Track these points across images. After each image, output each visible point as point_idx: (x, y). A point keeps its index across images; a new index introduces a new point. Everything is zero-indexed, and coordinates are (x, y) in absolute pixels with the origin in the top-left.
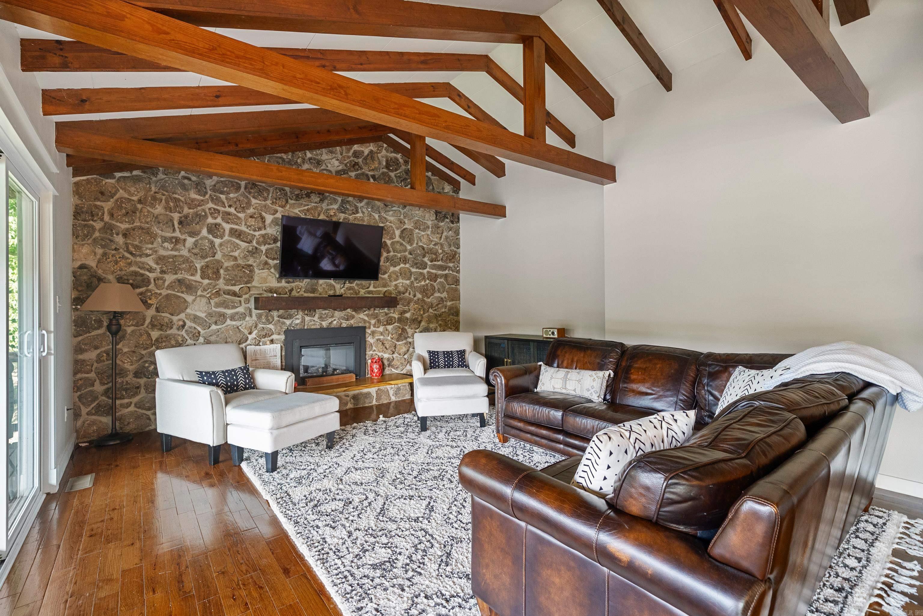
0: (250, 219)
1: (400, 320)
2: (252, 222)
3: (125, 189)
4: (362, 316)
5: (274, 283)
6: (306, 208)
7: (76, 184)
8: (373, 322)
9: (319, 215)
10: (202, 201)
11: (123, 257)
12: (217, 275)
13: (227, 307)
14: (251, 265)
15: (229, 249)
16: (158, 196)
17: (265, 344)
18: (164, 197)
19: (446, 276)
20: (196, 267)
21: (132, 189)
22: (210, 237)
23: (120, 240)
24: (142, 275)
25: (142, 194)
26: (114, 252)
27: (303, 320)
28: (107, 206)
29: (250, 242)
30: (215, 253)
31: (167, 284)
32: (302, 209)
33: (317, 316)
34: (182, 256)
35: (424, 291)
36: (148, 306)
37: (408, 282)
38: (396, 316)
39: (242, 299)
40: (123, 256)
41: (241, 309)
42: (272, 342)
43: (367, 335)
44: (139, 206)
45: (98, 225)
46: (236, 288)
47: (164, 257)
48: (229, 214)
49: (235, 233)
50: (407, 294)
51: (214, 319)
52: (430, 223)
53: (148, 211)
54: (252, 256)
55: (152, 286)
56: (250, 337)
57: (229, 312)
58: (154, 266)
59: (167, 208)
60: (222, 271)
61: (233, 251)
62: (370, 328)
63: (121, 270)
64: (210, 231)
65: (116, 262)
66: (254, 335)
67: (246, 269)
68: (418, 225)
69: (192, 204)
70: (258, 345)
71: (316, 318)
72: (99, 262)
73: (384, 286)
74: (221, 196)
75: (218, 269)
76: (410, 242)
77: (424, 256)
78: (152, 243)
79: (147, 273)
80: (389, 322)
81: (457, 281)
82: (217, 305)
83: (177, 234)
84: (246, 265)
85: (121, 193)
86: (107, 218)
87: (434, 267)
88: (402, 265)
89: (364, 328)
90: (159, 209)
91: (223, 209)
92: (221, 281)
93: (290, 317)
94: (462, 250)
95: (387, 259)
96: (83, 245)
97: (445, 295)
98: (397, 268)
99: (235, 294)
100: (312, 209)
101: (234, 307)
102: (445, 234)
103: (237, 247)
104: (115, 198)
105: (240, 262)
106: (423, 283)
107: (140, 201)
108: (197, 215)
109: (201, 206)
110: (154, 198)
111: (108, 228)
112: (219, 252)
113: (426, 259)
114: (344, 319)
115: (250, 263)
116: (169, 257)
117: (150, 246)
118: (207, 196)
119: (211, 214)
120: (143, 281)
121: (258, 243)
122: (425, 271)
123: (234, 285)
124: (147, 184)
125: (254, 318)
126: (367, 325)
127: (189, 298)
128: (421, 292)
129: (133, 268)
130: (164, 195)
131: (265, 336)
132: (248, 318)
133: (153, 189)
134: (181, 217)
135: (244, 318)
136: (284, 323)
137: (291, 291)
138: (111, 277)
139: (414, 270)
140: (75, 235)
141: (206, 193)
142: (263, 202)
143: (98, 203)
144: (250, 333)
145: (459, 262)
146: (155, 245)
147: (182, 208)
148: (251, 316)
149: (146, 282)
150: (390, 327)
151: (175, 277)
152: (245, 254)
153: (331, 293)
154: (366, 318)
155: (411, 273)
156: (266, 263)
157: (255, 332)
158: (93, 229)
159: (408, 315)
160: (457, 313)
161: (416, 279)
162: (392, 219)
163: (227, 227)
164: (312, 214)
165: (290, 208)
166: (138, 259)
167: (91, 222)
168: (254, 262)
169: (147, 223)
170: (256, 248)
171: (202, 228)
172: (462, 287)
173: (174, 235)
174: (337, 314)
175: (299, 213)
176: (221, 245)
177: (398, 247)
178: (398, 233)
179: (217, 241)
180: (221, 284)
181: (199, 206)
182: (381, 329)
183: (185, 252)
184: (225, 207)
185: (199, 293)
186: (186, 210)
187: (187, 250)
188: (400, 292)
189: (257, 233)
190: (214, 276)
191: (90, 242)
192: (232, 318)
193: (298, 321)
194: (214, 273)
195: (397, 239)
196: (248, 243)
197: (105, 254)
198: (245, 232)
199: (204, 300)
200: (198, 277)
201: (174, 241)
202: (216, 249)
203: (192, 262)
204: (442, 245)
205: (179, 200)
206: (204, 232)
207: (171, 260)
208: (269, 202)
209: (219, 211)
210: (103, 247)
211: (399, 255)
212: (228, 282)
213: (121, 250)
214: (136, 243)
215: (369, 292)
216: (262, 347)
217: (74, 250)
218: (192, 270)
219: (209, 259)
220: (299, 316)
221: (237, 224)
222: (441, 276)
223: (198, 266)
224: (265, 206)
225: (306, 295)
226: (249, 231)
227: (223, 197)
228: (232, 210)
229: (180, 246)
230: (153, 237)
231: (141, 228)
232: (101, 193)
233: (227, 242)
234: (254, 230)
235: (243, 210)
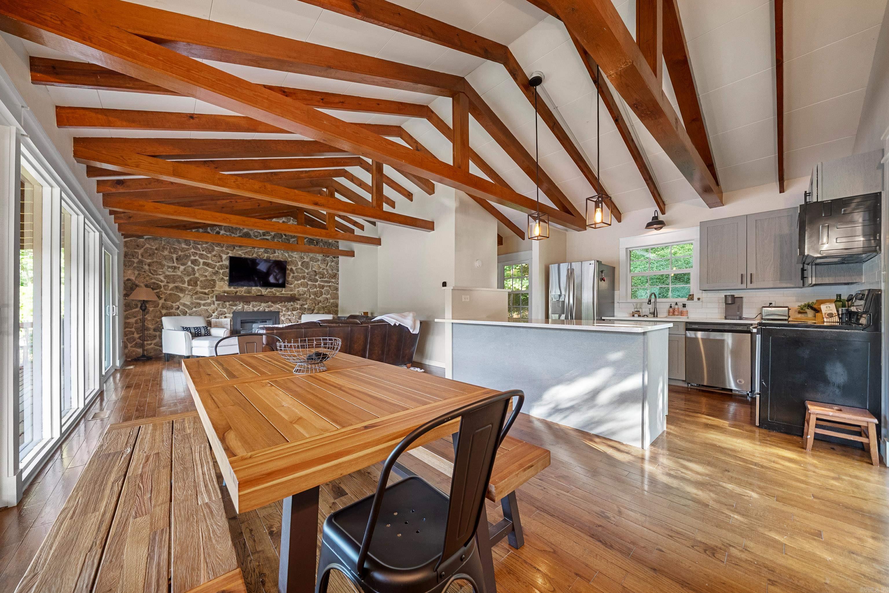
1: (300, 309)
2: (215, 258)
3: (148, 244)
4: (278, 306)
5: (227, 288)
7: (125, 242)
8: (284, 309)
9: (253, 255)
10: (188, 248)
11: (148, 275)
12: (196, 284)
13: (201, 300)
14: (214, 280)
15: (202, 272)
16: (166, 246)
17: (221, 318)
18: (169, 247)
19: (330, 286)
21: (152, 244)
22: (193, 266)
23: (146, 267)
24: (157, 284)
25: (158, 246)
26: (143, 273)
27: (243, 307)
28: (140, 251)
29: (214, 268)
30: (195, 274)
31: (170, 288)
32: (244, 252)
33: (251, 305)
34: (178, 275)
35: (315, 294)
36: (160, 298)
37: (306, 289)
38: (298, 306)
39: (209, 296)
41: (209, 301)
42: (225, 317)
43: (280, 316)
44: (156, 252)
45: (136, 260)
46: (206, 291)
47: (168, 275)
48: (202, 255)
49: (206, 264)
50: (305, 295)
51: (194, 305)
52: (320, 258)
53: (161, 254)
54: (215, 275)
55: (162, 289)
56: (214, 315)
57: (203, 302)
58: (163, 279)
59: (170, 252)
60: (198, 282)
61: (205, 273)
62: (282, 312)
63: (147, 281)
64: (192, 263)
65: (145, 278)
66: (216, 314)
67: (211, 281)
68: (312, 259)
69: (183, 250)
70: (218, 318)
71: (250, 306)
72: (136, 277)
73: (291, 291)
75: (196, 281)
76: (307, 268)
77: (316, 276)
78: (163, 269)
79: (160, 283)
80: (293, 310)
81: (337, 289)
82: (196, 299)
83: (175, 264)
84: (211, 279)
85: (147, 246)
86: (140, 257)
87: (322, 281)
88: (302, 280)
89: (279, 312)
90: (166, 253)
91: (199, 252)
92: (198, 287)
93: (236, 305)
94: (340, 273)
95: (293, 277)
96: (129, 270)
97: (329, 296)
98: (299, 282)
99: (205, 294)
100: (249, 251)
101: (205, 300)
102: (329, 264)
103: (206, 270)
104: (144, 248)
105: (209, 278)
106: (315, 290)
107: (156, 249)
108: (185, 255)
109: (188, 251)
110: (164, 248)
111: (141, 262)
112: (197, 273)
113: (317, 277)
114: (266, 307)
115: (213, 278)
116: (170, 276)
117: (161, 270)
118: (191, 246)
119: (193, 255)
120: (158, 286)
121: (218, 269)
122: (317, 284)
123: (205, 289)
124: (159, 241)
125: (216, 305)
126: (280, 311)
127: (181, 295)
128: (313, 295)
129: (153, 281)
131: (222, 314)
132: (212, 306)
133: (163, 243)
134: (177, 257)
135: (210, 305)
136: (232, 308)
137: (236, 292)
138: (142, 285)
139: (309, 283)
140: (125, 265)
142: (221, 249)
143: (136, 250)
144: (213, 313)
145: (338, 279)
146: (164, 270)
147: (178, 252)
148: (214, 304)
149: (159, 287)
150: (295, 312)
151: (174, 285)
152: (211, 274)
153: (259, 294)
154: (280, 307)
155: (308, 284)
156: (222, 279)
157: (216, 312)
158: (134, 262)
159: (306, 306)
160: (337, 306)
161: (311, 288)
162: (296, 256)
163: (201, 261)
164: (248, 254)
165: (236, 251)
166: (155, 276)
167: (132, 259)
168: (216, 278)
169: (160, 259)
170: (217, 271)
171: (188, 261)
172: (340, 293)
173: (173, 265)
174: (263, 304)
175: (241, 254)
176: (198, 270)
177: (299, 271)
178: (300, 263)
179: (196, 268)
180: (198, 289)
181: (186, 251)
182: (289, 313)
183: (179, 273)
185: (187, 292)
186: (180, 253)
188: (300, 295)
189: (218, 264)
191: (132, 268)
192: (204, 305)
193: (240, 308)
194: (194, 283)
195: (300, 266)
196: (212, 268)
197: (139, 274)
198: (211, 263)
199: (189, 296)
200: (186, 285)
201: (173, 268)
202: (195, 272)
203: (183, 278)
204: (327, 270)
205: (176, 248)
206: (189, 263)
207: (172, 277)
208: (224, 249)
209: (197, 253)
210: (138, 271)
211: (301, 275)
212: (202, 288)
213: (147, 272)
214: (155, 269)
215: (281, 294)
216: (220, 320)
217: (124, 272)
218: (183, 282)
219: (192, 276)
220: (241, 305)
221: (207, 260)
222: (327, 286)
223: (186, 280)
224: (222, 251)
225: (245, 294)
226: (213, 263)
227: (199, 246)
228: (204, 253)
229: (176, 270)
230: (163, 266)
231: (157, 262)
232: (138, 246)
233: (202, 268)
234: (216, 263)
235: (210, 253)
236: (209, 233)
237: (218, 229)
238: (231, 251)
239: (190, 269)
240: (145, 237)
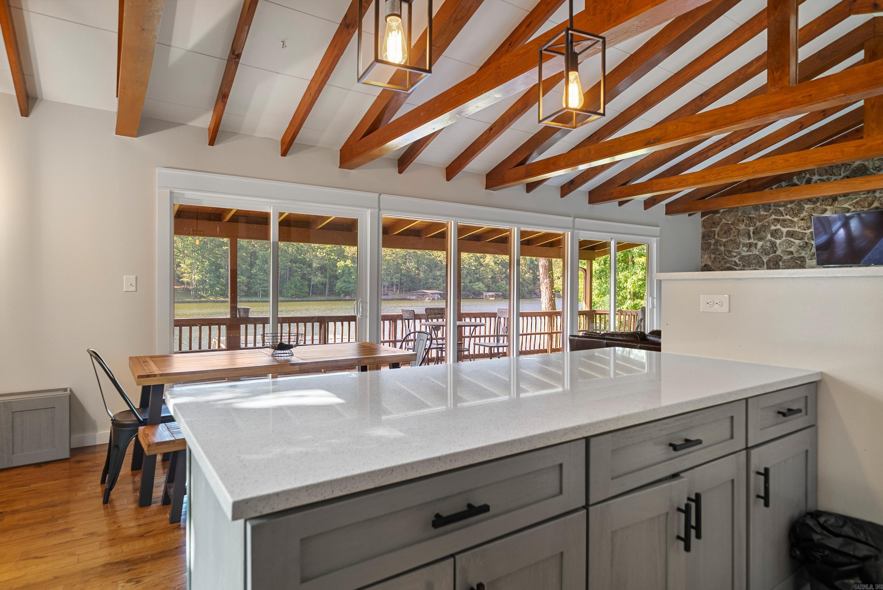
0: (801, 221)
2: (802, 223)
3: (724, 218)
6: (854, 201)
7: (704, 221)
10: (766, 215)
11: (724, 259)
12: (776, 266)
14: (802, 257)
15: (785, 246)
16: (741, 218)
18: (745, 218)
20: (763, 261)
21: (728, 218)
22: (773, 239)
23: (722, 248)
25: (733, 219)
26: (719, 256)
28: (717, 230)
29: (802, 239)
30: (775, 251)
32: (851, 203)
34: (753, 255)
40: (723, 257)
44: (732, 226)
45: (713, 241)
47: (744, 256)
48: (784, 220)
49: (791, 234)
53: (736, 228)
54: (803, 249)
59: (747, 225)
60: (781, 263)
61: (787, 248)
63: (722, 266)
64: (772, 236)
65: (720, 262)
67: (798, 260)
69: (761, 218)
72: (713, 262)
74: (780, 208)
75: (777, 262)
78: (738, 249)
79: (735, 267)
83: (752, 241)
84: (798, 257)
85: (724, 221)
86: (716, 236)
90: (742, 227)
91: (782, 218)
96: (705, 254)
100: (861, 200)
103: (790, 244)
104: (720, 224)
105: (795, 255)
107: (732, 224)
108: (764, 226)
109: (766, 219)
110: (739, 220)
111: (717, 242)
112: (779, 250)
115: (803, 255)
116: (746, 256)
117: (737, 250)
118: (771, 212)
119: (773, 223)
121: (808, 239)
124: (735, 212)
129: (728, 265)
130: (744, 217)
133: (740, 214)
134: (754, 229)
140: (702, 249)
141: (770, 209)
142: (813, 206)
143: (713, 229)
147: (755, 223)
152: (798, 249)
158: (710, 244)
163: (785, 230)
164: (861, 205)
165: (837, 205)
166: (731, 259)
167: (709, 241)
168: (806, 255)
169: (735, 236)
170: (806, 243)
171: (767, 234)
173: (750, 241)
175: (849, 207)
176: (780, 244)
179: (778, 241)
181: (765, 219)
184: (783, 216)
186: (758, 224)
187: (757, 251)
189: (808, 231)
190: (774, 267)
191: (709, 251)
194: (774, 265)
196: (800, 240)
197: (715, 258)
198: (796, 232)
200: (765, 268)
201: (748, 245)
202: (776, 247)
203: (761, 258)
205: (754, 218)
206: (769, 237)
207: (747, 258)
208: (818, 204)
209: (778, 220)
210: (713, 254)
213: (723, 255)
214: (730, 249)
217: (702, 257)
218: (760, 264)
219: (771, 255)
221: (791, 227)
223: (765, 261)
224: (813, 209)
226: (800, 231)
227: (782, 209)
228: (788, 217)
229: (753, 249)
230: (737, 245)
231: (732, 240)
232: (714, 223)
233: (784, 241)
234: (805, 230)
235: (796, 215)
236: (796, 185)
237: (808, 176)
238: (830, 205)
239: (768, 244)
240: (721, 211)
